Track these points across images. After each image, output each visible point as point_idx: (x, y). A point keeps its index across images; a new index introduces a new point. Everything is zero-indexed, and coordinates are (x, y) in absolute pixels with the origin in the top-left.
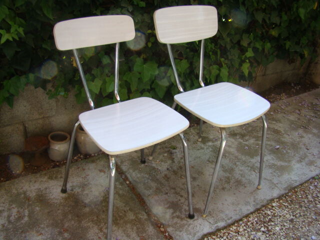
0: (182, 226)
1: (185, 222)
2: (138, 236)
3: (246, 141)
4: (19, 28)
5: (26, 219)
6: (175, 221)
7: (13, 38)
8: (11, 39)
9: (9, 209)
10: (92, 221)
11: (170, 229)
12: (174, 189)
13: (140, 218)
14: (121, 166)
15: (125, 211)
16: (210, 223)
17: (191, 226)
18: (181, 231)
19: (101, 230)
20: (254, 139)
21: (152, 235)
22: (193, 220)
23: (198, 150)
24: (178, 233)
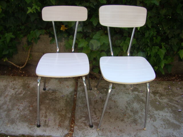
0: (83, 129)
1: (86, 127)
2: (59, 123)
3: (162, 99)
4: (38, 7)
5: (22, 95)
6: (81, 125)
7: (33, 12)
8: (32, 12)
9: (19, 89)
10: (46, 107)
11: (75, 127)
12: (95, 109)
13: (67, 115)
14: (79, 88)
15: (62, 109)
16: (99, 134)
17: (88, 131)
18: (80, 131)
19: (46, 113)
20: (168, 100)
21: (65, 126)
22: (91, 128)
23: (126, 94)
24: (78, 131)
